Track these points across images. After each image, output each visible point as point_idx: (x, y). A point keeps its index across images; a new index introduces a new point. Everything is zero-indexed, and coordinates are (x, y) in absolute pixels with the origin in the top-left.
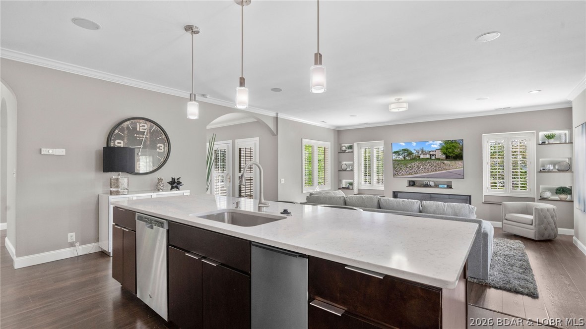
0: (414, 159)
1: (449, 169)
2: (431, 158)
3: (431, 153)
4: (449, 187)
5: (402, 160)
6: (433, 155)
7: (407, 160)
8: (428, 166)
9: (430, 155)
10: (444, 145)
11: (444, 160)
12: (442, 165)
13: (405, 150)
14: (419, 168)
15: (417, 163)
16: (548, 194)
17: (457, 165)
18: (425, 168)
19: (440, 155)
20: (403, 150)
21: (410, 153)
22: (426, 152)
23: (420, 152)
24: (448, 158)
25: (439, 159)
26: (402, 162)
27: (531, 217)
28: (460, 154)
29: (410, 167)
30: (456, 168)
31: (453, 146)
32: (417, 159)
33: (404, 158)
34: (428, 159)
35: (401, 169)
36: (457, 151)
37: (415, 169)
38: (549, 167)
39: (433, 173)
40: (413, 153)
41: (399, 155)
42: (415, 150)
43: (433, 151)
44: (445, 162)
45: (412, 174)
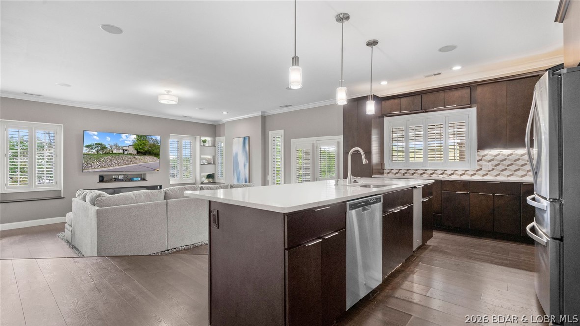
0: (106, 153)
1: (139, 163)
2: (123, 153)
3: (124, 148)
4: (143, 179)
5: (94, 154)
6: (126, 150)
7: (101, 154)
8: (120, 160)
9: (124, 150)
10: (136, 141)
11: (135, 155)
12: (133, 159)
13: (98, 145)
14: (112, 162)
15: (110, 157)
17: (146, 160)
18: (118, 162)
19: (132, 150)
20: (96, 144)
21: (104, 148)
22: (119, 147)
23: (114, 147)
24: (138, 153)
25: (131, 154)
26: (95, 156)
28: (148, 150)
29: (103, 161)
30: (145, 162)
31: (143, 143)
32: (111, 153)
33: (98, 152)
34: (121, 153)
35: (94, 162)
36: (147, 148)
37: (108, 163)
39: (125, 166)
40: (107, 148)
41: (92, 149)
42: (109, 145)
43: (126, 147)
44: (136, 157)
45: (104, 168)
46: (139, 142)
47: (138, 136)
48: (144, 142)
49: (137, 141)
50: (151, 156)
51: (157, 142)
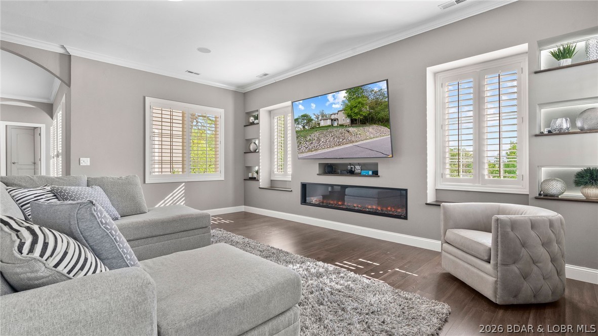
0: (313, 128)
1: (356, 142)
2: (332, 125)
3: (333, 117)
4: (375, 174)
5: (301, 131)
6: (335, 120)
7: (307, 130)
8: (329, 137)
9: (332, 120)
10: (347, 102)
11: (349, 127)
12: (347, 134)
13: (305, 116)
14: (320, 141)
15: (316, 134)
16: (555, 187)
18: (326, 141)
19: (344, 119)
20: (302, 116)
21: (310, 120)
22: (326, 116)
24: (354, 122)
25: (342, 126)
26: (302, 134)
27: (486, 239)
28: (369, 114)
29: (310, 140)
30: (366, 139)
31: (360, 103)
32: (316, 127)
33: (304, 127)
34: (329, 126)
35: (300, 143)
36: (366, 110)
37: (315, 144)
38: (561, 125)
39: (336, 148)
40: (312, 120)
41: (299, 123)
42: (314, 114)
43: (335, 114)
44: (351, 129)
45: (312, 151)
46: (352, 102)
47: (350, 91)
48: (360, 100)
49: (349, 101)
50: (375, 126)
51: (382, 95)
